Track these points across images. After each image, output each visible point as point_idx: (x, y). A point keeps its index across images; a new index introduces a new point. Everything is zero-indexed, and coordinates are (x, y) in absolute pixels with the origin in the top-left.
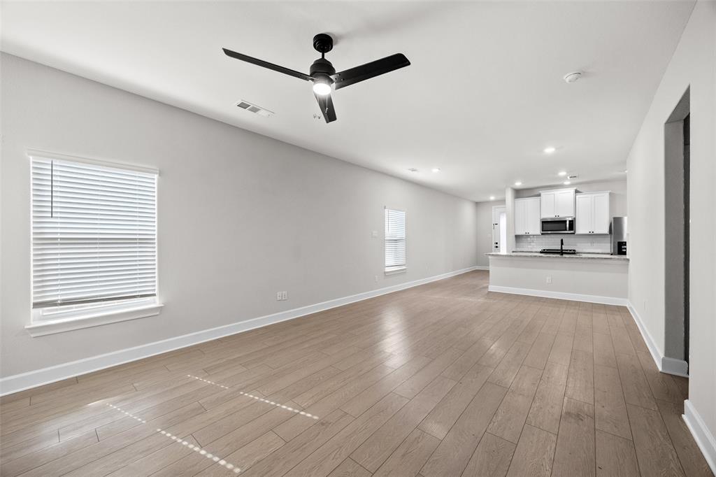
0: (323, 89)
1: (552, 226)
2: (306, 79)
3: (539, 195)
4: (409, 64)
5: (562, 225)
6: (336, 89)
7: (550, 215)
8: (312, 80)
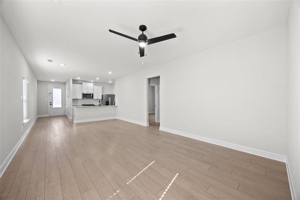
0: (143, 44)
1: (86, 96)
2: (137, 41)
3: (81, 83)
4: (176, 37)
5: (89, 96)
6: (148, 45)
7: (85, 92)
8: (139, 41)
